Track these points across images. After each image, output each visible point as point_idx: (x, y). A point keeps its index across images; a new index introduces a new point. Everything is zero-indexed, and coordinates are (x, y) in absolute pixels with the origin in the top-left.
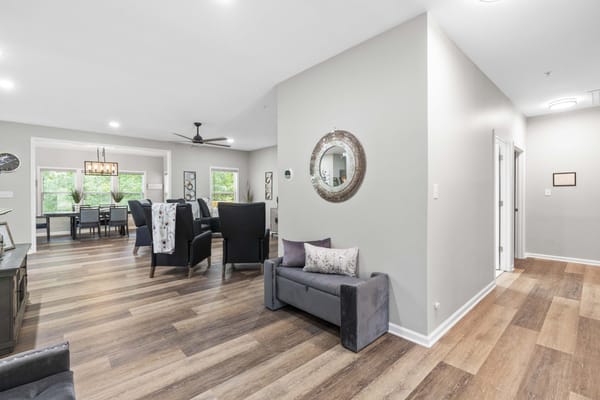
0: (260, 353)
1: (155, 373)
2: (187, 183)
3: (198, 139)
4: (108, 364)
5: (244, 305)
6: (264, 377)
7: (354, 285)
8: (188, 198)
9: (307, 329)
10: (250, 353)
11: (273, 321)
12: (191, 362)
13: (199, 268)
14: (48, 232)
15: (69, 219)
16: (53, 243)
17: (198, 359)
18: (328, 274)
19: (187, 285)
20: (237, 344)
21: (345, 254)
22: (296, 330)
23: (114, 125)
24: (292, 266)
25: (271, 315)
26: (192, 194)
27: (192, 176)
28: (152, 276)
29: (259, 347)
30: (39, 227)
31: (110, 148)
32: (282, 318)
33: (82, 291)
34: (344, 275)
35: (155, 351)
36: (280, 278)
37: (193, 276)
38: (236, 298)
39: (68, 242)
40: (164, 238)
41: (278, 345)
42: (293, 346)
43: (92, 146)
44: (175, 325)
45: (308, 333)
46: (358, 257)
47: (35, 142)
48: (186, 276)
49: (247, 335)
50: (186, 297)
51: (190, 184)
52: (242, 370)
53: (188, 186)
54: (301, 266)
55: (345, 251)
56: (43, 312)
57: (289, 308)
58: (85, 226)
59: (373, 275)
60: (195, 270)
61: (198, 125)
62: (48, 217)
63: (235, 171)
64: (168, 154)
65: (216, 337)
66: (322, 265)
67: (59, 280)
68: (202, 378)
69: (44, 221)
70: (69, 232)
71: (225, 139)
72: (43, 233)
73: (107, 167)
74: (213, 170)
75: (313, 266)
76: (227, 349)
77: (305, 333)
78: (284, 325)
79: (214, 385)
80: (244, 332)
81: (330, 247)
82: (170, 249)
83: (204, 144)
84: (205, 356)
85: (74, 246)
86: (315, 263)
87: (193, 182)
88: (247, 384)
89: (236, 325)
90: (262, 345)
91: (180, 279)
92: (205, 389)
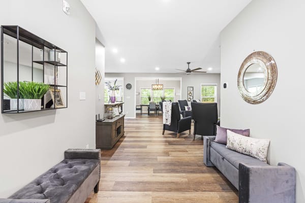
0: (184, 186)
1: (139, 174)
2: (189, 92)
3: (189, 71)
4: (128, 164)
5: (193, 158)
6: (178, 199)
7: (248, 166)
8: (189, 100)
9: (221, 185)
10: (179, 184)
11: (203, 172)
12: (154, 176)
13: (184, 134)
14: (141, 111)
15: (147, 107)
16: (143, 116)
17: (156, 176)
18: (242, 153)
19: (174, 141)
20: (176, 177)
21: (256, 143)
22: (213, 183)
23: (157, 69)
24: (219, 142)
25: (205, 168)
26: (191, 98)
27: (192, 89)
28: (163, 134)
29: (186, 183)
30: (137, 109)
31: (161, 79)
32: (210, 172)
33: (139, 135)
34: (255, 158)
35: (144, 166)
36: (211, 149)
37: (179, 137)
38: (192, 154)
39: (147, 116)
40: (167, 118)
41: (197, 187)
42: (205, 191)
43: (154, 79)
44: (158, 157)
45: (221, 188)
46: (269, 147)
47: (136, 79)
48: (176, 137)
49: (184, 174)
50: (171, 147)
51: (190, 93)
52: (170, 190)
53: (190, 94)
54: (225, 144)
55: (257, 140)
56: (126, 139)
57: (215, 168)
58: (152, 110)
59: (280, 165)
60: (180, 135)
61: (189, 63)
62: (141, 106)
63: (216, 85)
64: (181, 79)
65: (170, 169)
66: (236, 146)
67: (136, 129)
68: (152, 185)
69: (140, 107)
70: (147, 112)
71: (201, 69)
72: (139, 112)
73: (159, 86)
74: (202, 85)
75: (231, 145)
76: (171, 177)
77: (219, 187)
78: (209, 176)
79: (154, 191)
80: (184, 172)
81: (249, 136)
82: (169, 123)
83: (192, 73)
84: (159, 176)
85: (148, 117)
86: (232, 144)
87: (192, 92)
88: (167, 198)
89: (183, 167)
90: (188, 183)
91: (173, 138)
92: (150, 191)
